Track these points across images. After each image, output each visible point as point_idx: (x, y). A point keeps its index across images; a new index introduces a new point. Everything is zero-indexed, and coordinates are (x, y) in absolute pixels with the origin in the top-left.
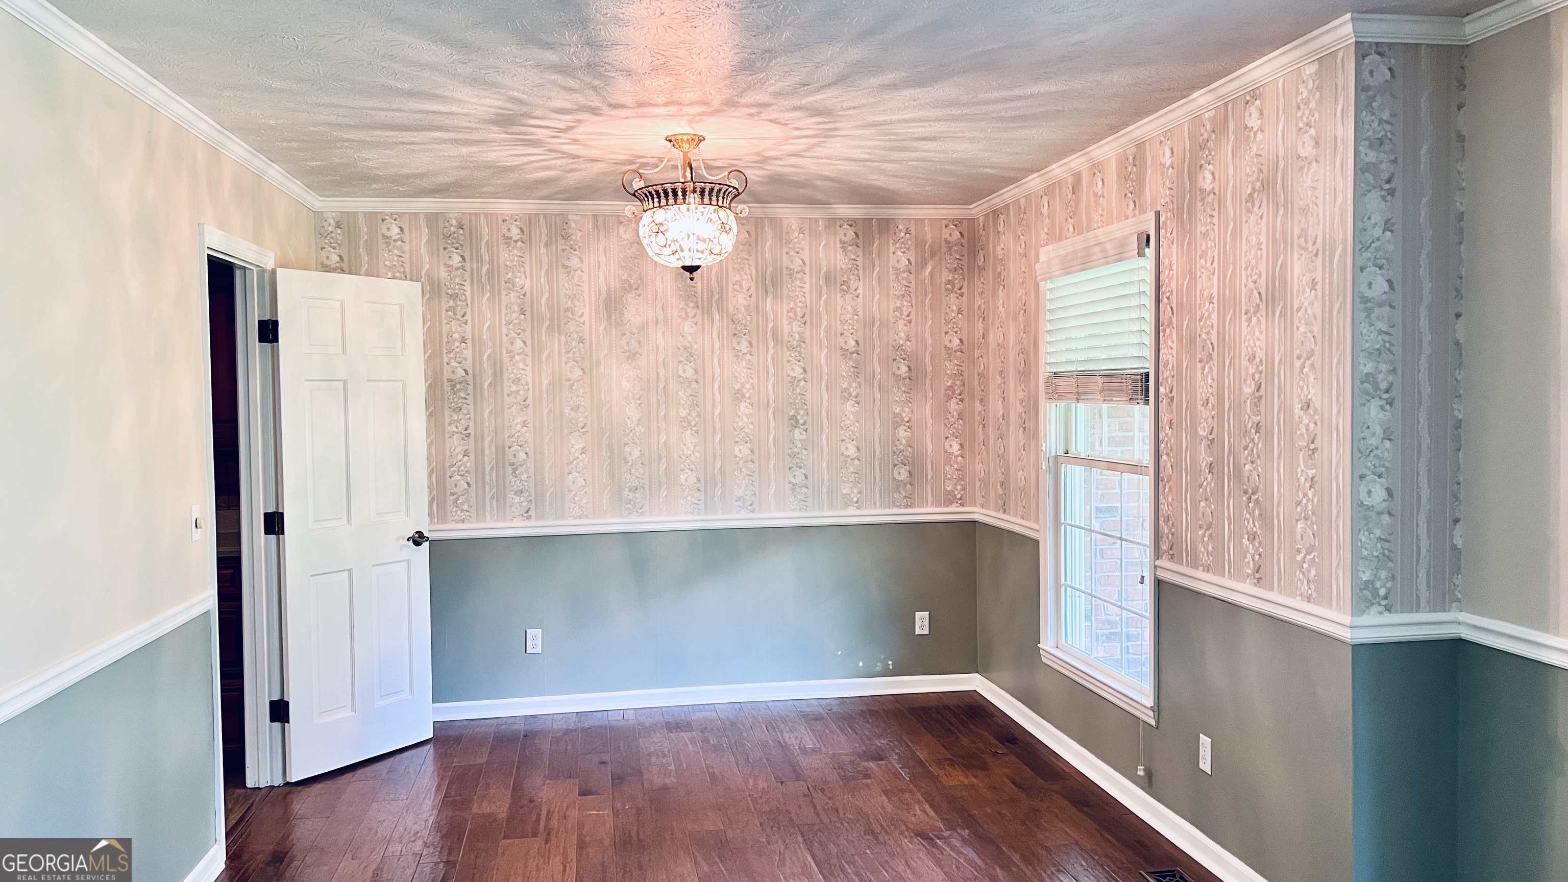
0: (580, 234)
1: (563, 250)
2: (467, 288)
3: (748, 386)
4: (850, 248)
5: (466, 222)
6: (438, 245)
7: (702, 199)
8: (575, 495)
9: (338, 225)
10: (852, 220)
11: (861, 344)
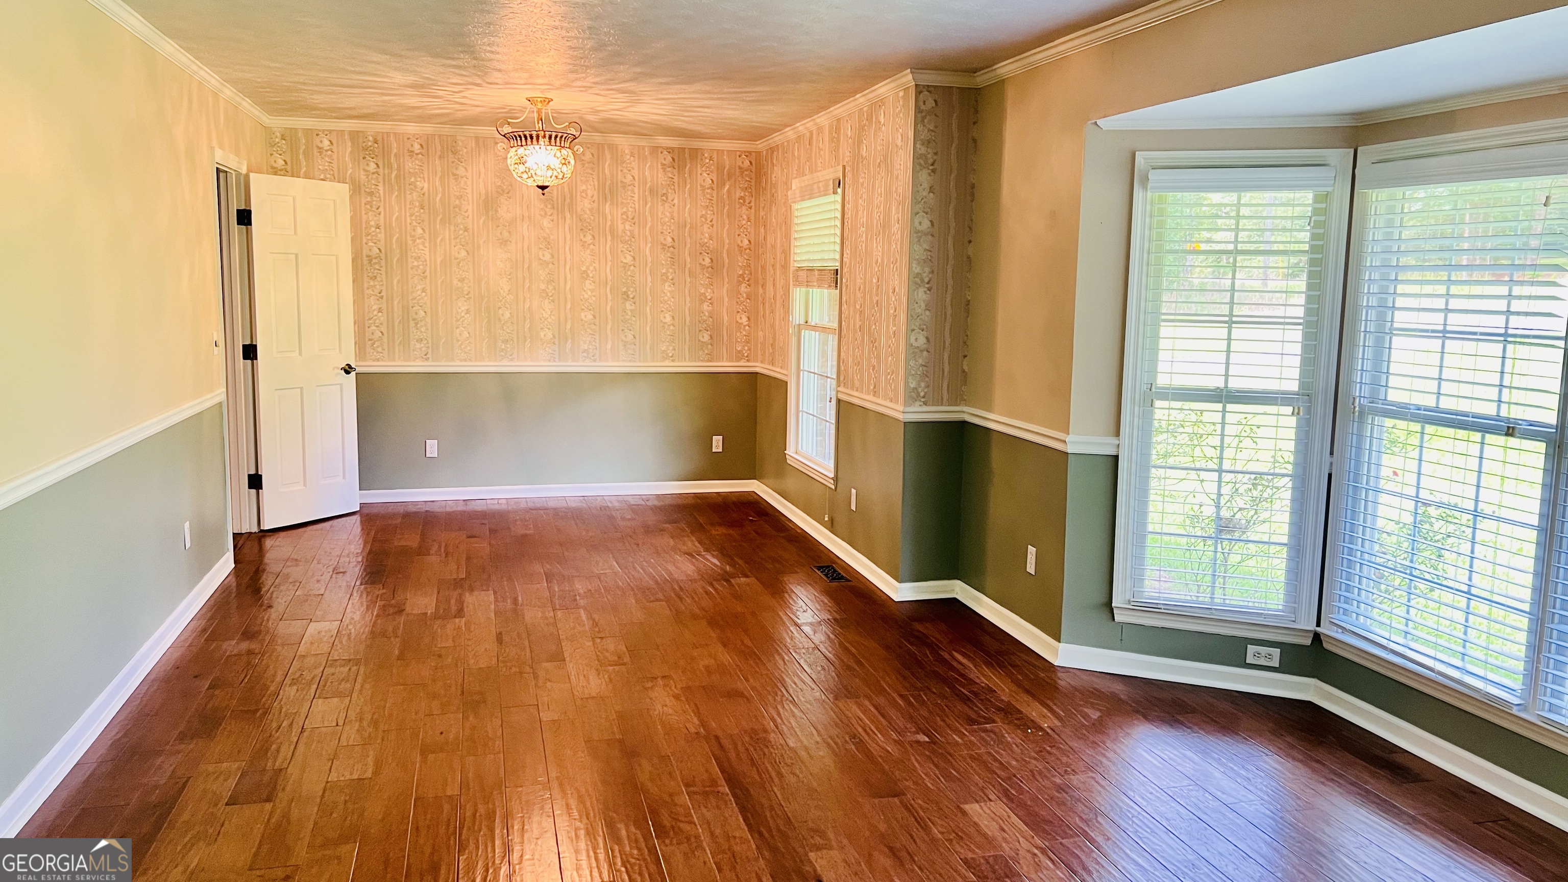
0: (465, 150)
1: (453, 162)
2: (381, 188)
3: (591, 268)
4: (668, 169)
5: (379, 138)
6: (359, 155)
7: (550, 142)
8: (462, 344)
9: (283, 138)
10: (670, 148)
11: (676, 241)
